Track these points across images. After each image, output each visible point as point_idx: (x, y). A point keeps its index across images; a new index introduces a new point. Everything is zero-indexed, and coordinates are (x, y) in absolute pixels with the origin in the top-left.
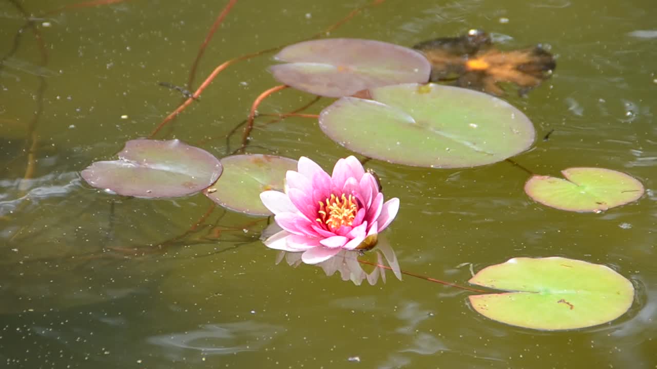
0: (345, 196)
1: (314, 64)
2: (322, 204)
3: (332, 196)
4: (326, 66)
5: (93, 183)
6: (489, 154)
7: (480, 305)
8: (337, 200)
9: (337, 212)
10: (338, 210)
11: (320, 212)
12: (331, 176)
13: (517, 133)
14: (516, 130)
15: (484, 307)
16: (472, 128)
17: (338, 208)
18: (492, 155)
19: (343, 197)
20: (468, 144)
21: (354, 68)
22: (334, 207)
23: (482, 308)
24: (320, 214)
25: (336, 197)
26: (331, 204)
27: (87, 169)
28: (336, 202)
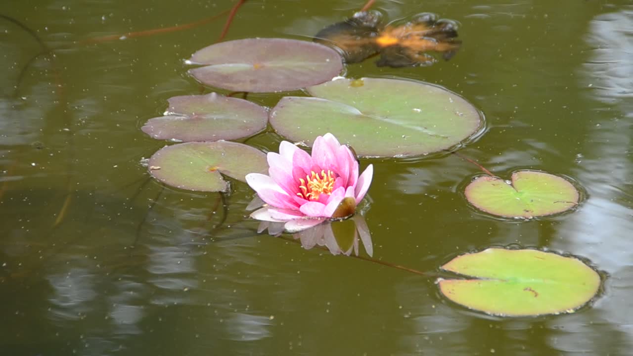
0: (325, 172)
1: (231, 65)
2: (302, 181)
3: (313, 173)
4: (243, 66)
5: (156, 136)
6: (444, 137)
7: (448, 289)
8: (318, 177)
9: (318, 187)
10: (318, 185)
11: (300, 187)
12: (310, 154)
13: (462, 115)
14: (459, 112)
15: (452, 292)
16: (417, 113)
17: (318, 183)
18: (447, 137)
19: (323, 173)
20: (419, 129)
21: (268, 64)
22: (314, 183)
23: (450, 292)
24: (301, 189)
25: (315, 173)
26: (312, 180)
27: (144, 125)
28: (316, 178)
